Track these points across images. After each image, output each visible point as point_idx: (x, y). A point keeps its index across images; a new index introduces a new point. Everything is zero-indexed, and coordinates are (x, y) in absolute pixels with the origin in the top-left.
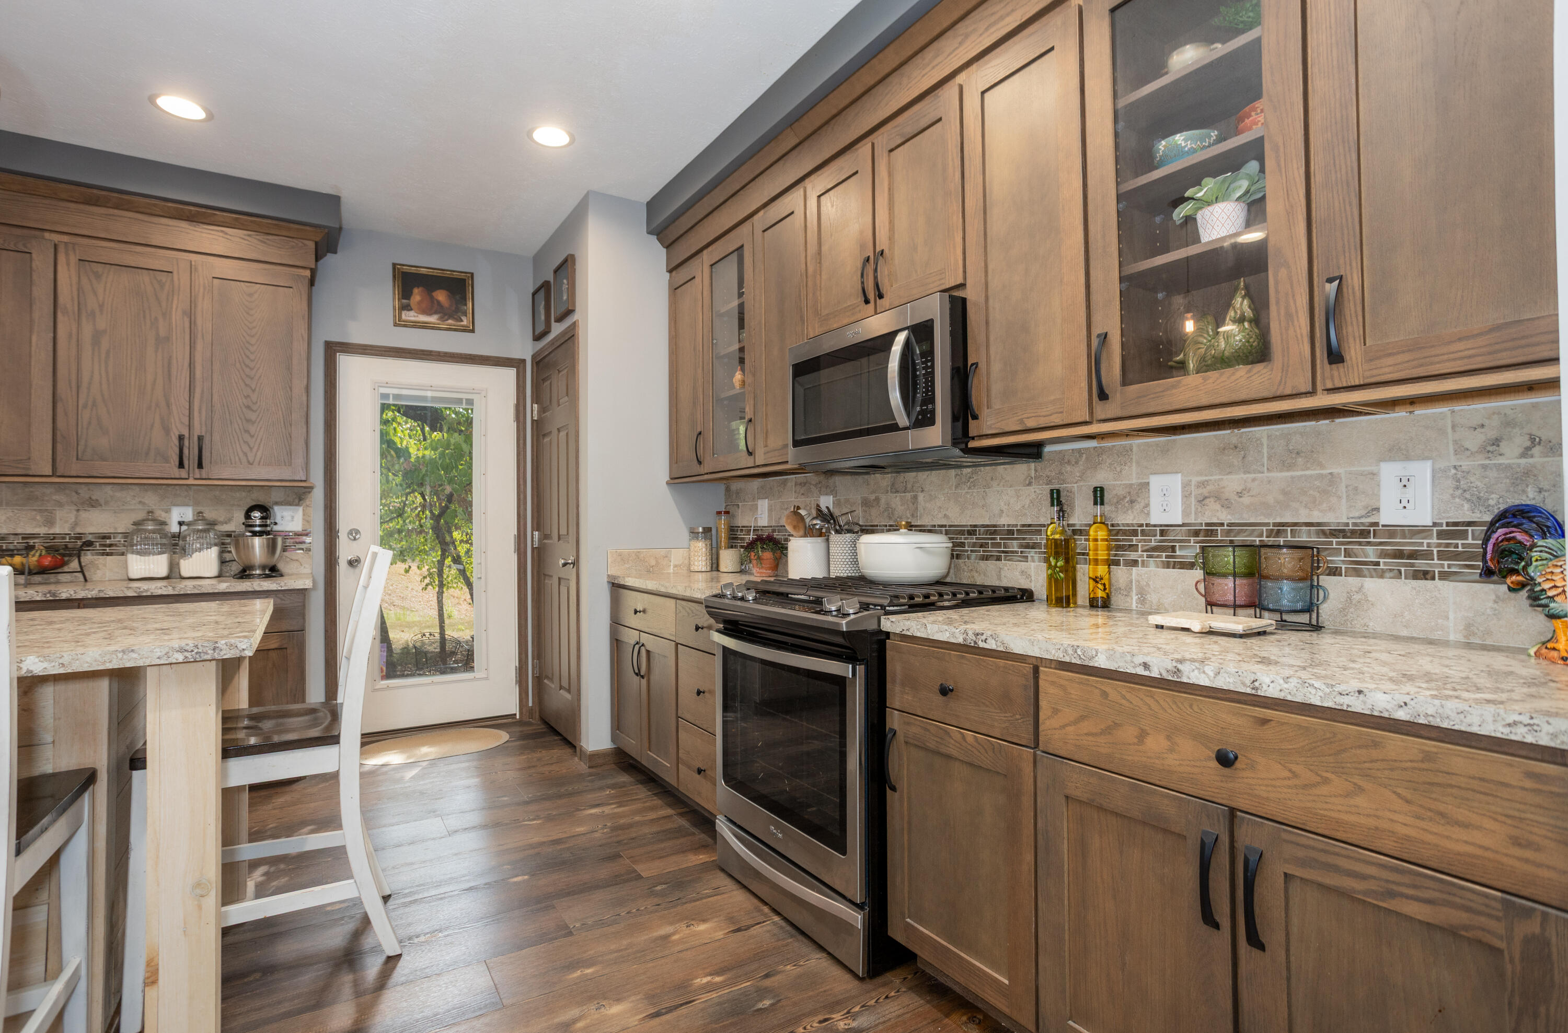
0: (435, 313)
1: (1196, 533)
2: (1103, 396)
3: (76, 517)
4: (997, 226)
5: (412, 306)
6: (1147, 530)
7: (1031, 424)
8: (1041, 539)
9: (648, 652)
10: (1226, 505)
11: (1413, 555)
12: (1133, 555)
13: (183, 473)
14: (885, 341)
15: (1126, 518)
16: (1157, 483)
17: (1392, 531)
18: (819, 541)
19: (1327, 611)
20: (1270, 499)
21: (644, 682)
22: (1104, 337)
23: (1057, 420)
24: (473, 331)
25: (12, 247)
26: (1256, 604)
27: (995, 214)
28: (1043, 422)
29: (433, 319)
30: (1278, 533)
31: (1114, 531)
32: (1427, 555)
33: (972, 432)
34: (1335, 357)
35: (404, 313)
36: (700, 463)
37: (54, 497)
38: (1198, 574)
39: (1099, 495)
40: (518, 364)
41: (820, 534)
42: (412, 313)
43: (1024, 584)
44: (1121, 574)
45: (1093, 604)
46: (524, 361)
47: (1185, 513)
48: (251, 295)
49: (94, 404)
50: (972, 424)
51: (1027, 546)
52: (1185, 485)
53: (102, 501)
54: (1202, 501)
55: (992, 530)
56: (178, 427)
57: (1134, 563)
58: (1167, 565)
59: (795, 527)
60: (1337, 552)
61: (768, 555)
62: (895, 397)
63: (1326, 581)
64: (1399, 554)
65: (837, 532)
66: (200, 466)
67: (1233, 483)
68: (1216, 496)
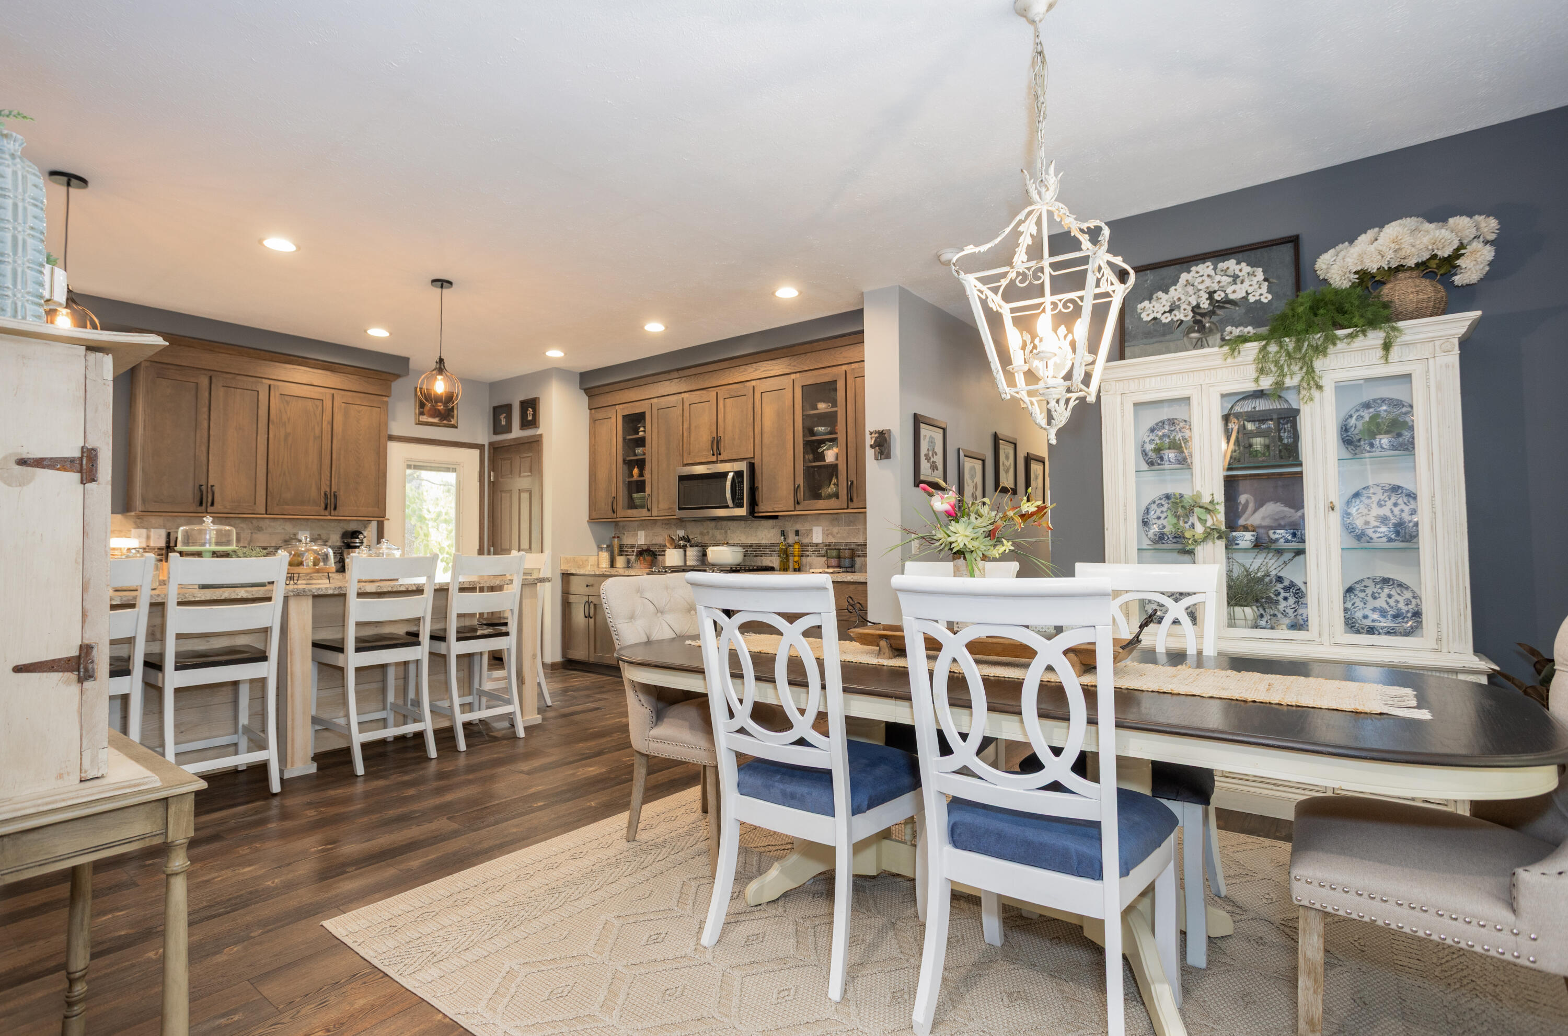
0: (437, 417)
1: (825, 546)
2: (798, 503)
3: (251, 537)
4: (766, 441)
5: (425, 412)
6: (813, 545)
7: (776, 510)
8: (777, 549)
9: (595, 605)
10: (834, 537)
12: (808, 553)
13: (327, 513)
14: (725, 475)
15: (805, 541)
16: (815, 529)
18: (681, 551)
19: (857, 566)
20: (845, 535)
21: (592, 621)
22: (799, 486)
23: (785, 509)
24: (457, 427)
25: (250, 388)
26: (839, 567)
27: (765, 436)
28: (780, 509)
29: (436, 420)
30: (846, 545)
31: (802, 545)
33: (756, 510)
34: (852, 500)
35: (421, 417)
36: (614, 512)
37: (242, 525)
38: (825, 558)
39: (797, 533)
40: (480, 447)
41: (679, 547)
42: (425, 417)
43: (771, 565)
44: (804, 559)
45: (795, 570)
46: (484, 445)
47: (823, 539)
48: (359, 412)
49: (284, 474)
50: (756, 508)
51: (772, 551)
52: (823, 529)
53: (264, 528)
54: (827, 535)
55: (759, 545)
56: (325, 488)
57: (808, 556)
58: (817, 556)
59: (671, 544)
60: (859, 551)
61: (648, 558)
62: (728, 495)
63: (856, 559)
65: (691, 546)
66: (335, 509)
67: (835, 530)
68: (831, 534)
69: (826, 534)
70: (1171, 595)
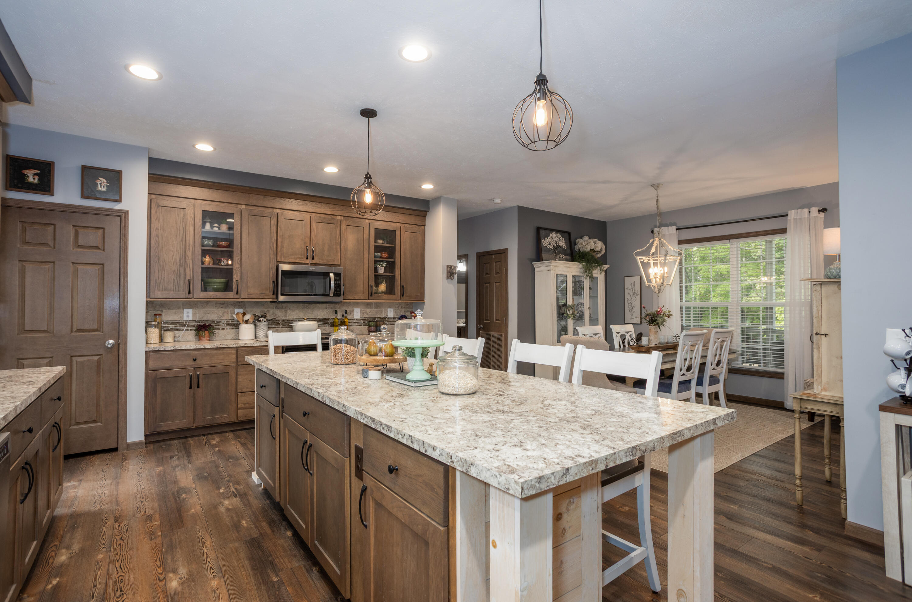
1: (362, 319)
2: (371, 295)
4: (349, 256)
6: (354, 319)
7: (356, 299)
10: (367, 314)
11: (391, 322)
15: (349, 317)
16: (356, 310)
17: (388, 318)
18: (251, 325)
20: (373, 313)
22: (371, 286)
23: (362, 299)
27: (348, 252)
28: (359, 298)
30: (375, 319)
32: (392, 322)
34: (403, 296)
36: (190, 293)
38: (367, 326)
47: (361, 316)
51: (325, 323)
52: (361, 311)
57: (351, 326)
58: (357, 326)
64: (389, 322)
67: (368, 310)
68: (366, 313)
69: (363, 313)
70: (626, 332)
